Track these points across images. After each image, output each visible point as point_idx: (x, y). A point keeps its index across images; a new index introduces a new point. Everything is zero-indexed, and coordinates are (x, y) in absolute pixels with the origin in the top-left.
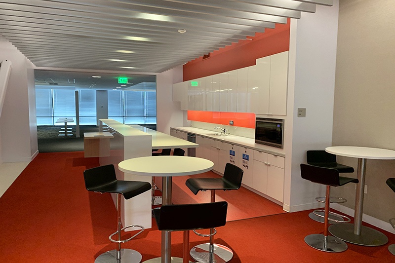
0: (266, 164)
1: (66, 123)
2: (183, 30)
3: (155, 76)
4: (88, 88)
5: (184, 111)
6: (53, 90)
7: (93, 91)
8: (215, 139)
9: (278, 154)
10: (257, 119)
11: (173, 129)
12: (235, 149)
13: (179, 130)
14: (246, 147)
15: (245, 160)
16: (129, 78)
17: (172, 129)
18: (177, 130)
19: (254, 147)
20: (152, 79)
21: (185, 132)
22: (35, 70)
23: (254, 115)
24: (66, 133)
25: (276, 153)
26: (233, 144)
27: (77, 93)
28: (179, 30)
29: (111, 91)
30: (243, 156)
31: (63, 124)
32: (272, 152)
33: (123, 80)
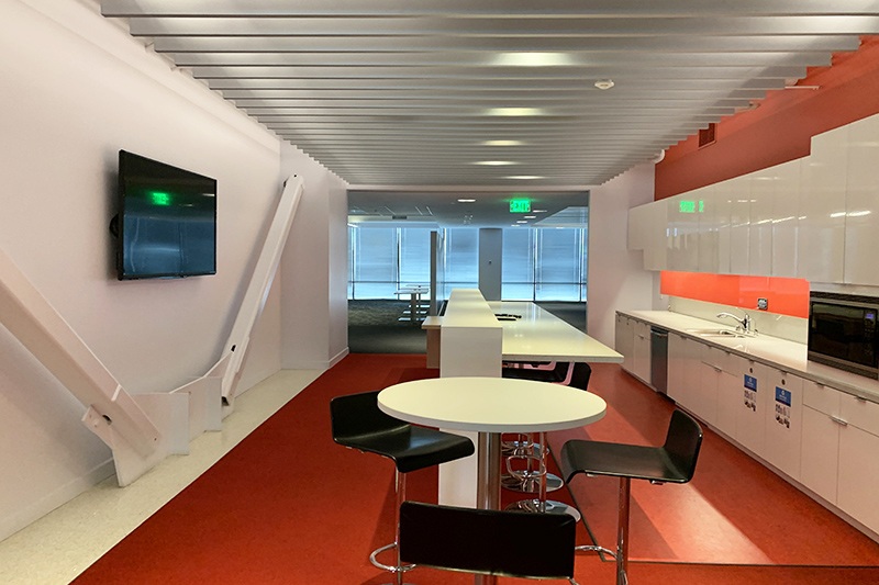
0: (835, 421)
1: (413, 295)
2: (604, 80)
3: (588, 192)
4: (461, 223)
5: (653, 272)
6: (399, 230)
7: (474, 230)
8: (711, 345)
9: (868, 394)
10: (813, 294)
11: (624, 315)
12: (758, 372)
13: (634, 318)
14: (785, 371)
15: (782, 406)
16: (533, 200)
17: (619, 314)
18: (629, 317)
19: (805, 371)
20: (582, 199)
21: (646, 323)
22: (349, 191)
23: (804, 283)
24: (412, 315)
25: (863, 393)
26: (752, 359)
27: (434, 234)
28: (596, 81)
29: (509, 229)
30: (777, 395)
31: (409, 297)
32: (853, 389)
33: (520, 205)
